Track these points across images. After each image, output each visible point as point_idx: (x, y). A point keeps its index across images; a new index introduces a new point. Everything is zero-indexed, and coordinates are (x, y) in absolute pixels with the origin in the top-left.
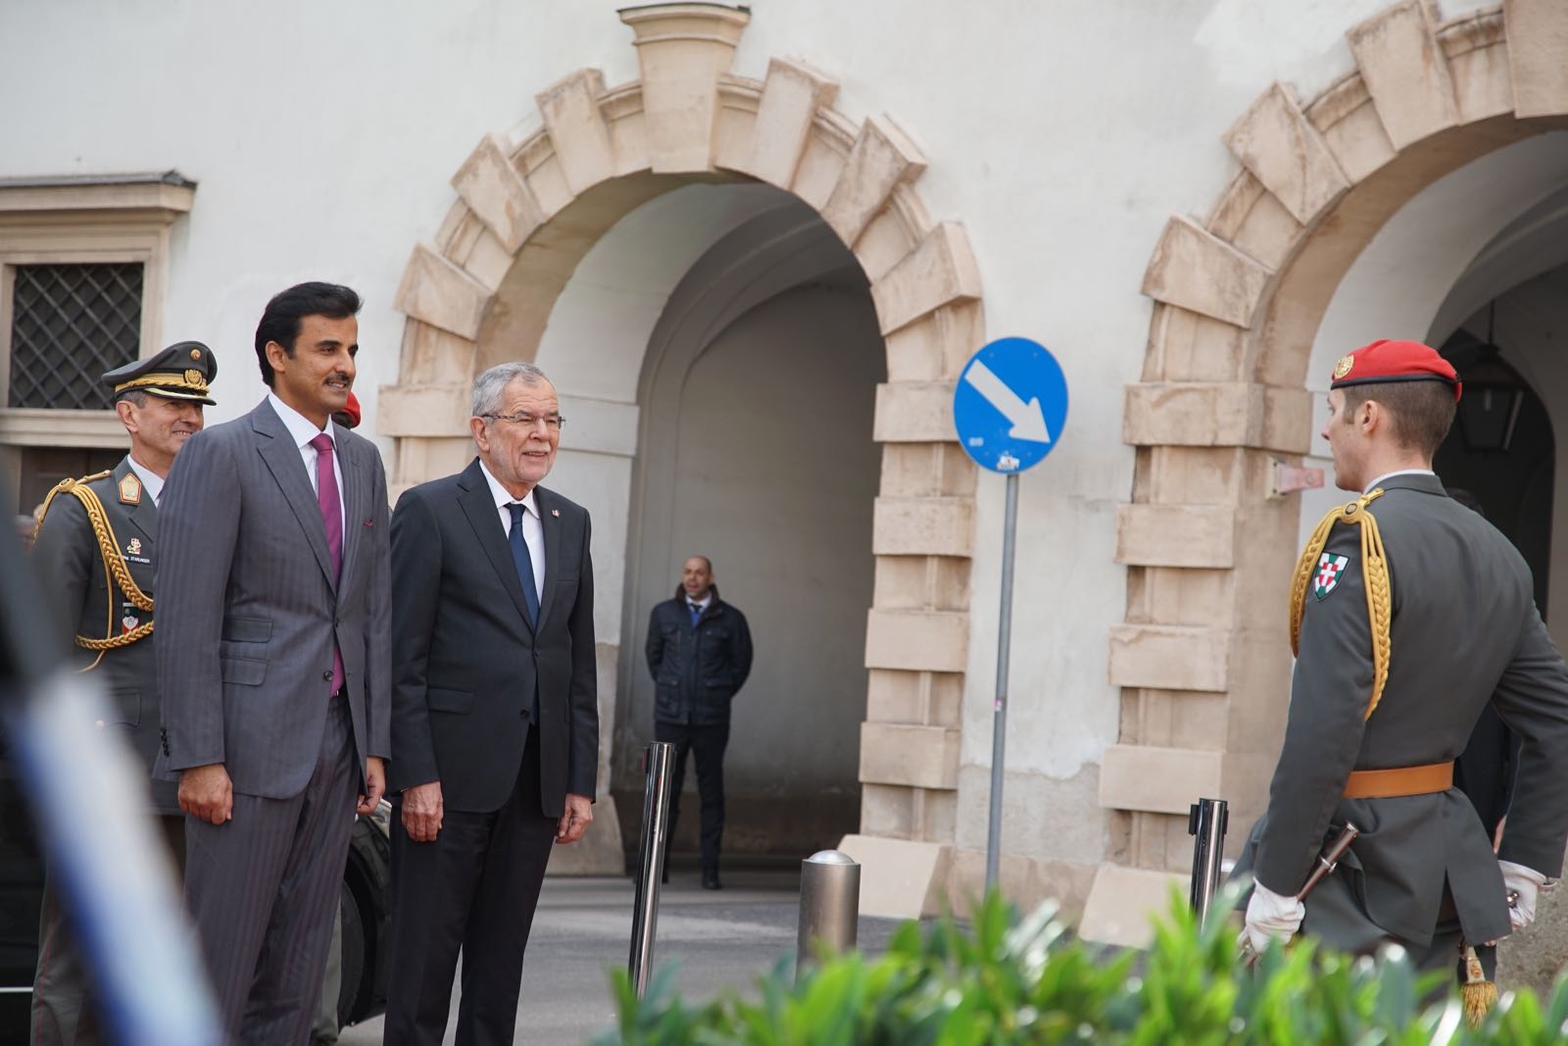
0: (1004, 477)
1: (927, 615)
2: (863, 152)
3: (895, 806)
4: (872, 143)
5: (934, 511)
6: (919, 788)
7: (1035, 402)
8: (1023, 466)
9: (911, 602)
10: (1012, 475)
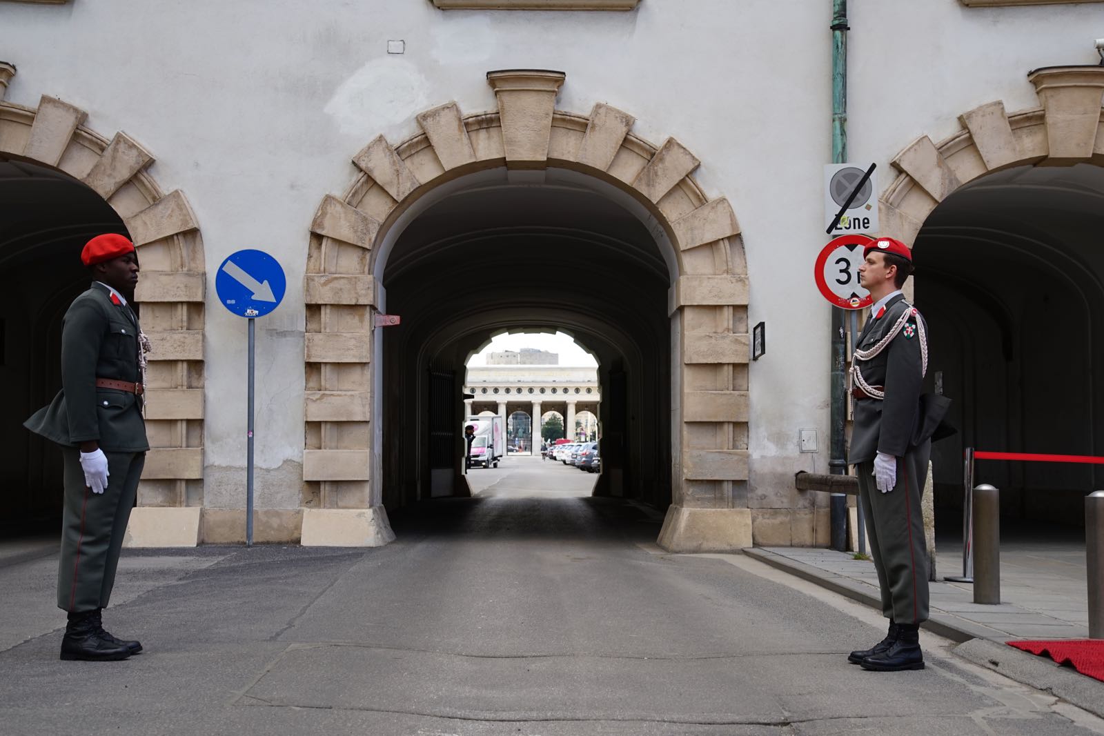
0: (247, 319)
1: (183, 391)
2: (115, 150)
3: (160, 490)
4: (122, 147)
5: (185, 338)
6: (181, 480)
7: (266, 282)
8: (259, 315)
9: (165, 385)
10: (251, 320)
